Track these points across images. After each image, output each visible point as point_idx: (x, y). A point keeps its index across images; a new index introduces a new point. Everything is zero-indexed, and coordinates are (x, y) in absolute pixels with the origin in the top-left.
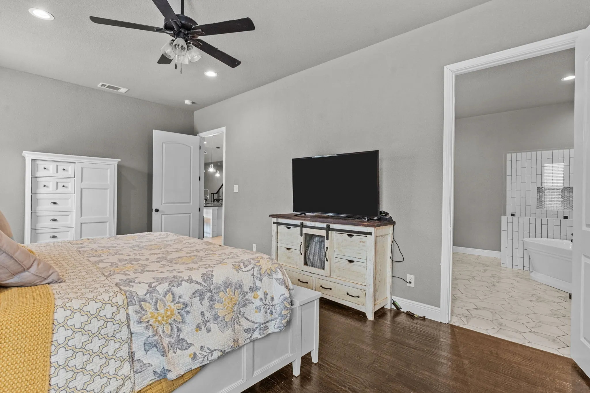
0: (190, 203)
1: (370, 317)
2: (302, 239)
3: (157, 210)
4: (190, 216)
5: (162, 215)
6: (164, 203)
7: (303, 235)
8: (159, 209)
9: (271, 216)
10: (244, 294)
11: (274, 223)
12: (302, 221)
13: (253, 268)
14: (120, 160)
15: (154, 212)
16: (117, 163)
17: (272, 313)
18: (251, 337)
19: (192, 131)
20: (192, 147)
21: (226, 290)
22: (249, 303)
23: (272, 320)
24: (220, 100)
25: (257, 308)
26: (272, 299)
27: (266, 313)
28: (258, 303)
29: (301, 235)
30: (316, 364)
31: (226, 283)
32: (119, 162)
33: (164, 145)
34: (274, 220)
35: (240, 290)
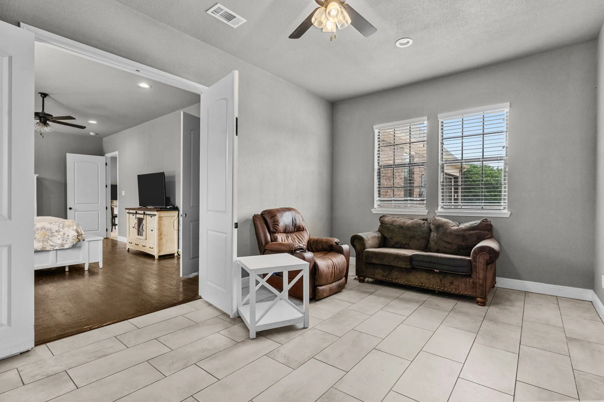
0: (98, 203)
1: (156, 257)
2: (136, 221)
3: (70, 209)
4: (98, 213)
5: (75, 212)
6: (77, 204)
7: (137, 218)
8: (72, 207)
9: (126, 209)
10: (52, 233)
11: (128, 213)
12: (136, 211)
13: (60, 224)
14: (38, 175)
15: (68, 210)
16: (36, 177)
17: (66, 241)
18: (54, 248)
19: (101, 153)
20: (99, 164)
21: (42, 230)
22: (54, 236)
23: (66, 244)
24: (113, 133)
25: (59, 238)
26: (68, 236)
27: (63, 240)
28: (59, 236)
29: (136, 219)
30: (101, 268)
31: (42, 228)
32: (37, 176)
33: (76, 163)
34: (127, 211)
35: (50, 231)
